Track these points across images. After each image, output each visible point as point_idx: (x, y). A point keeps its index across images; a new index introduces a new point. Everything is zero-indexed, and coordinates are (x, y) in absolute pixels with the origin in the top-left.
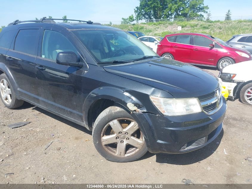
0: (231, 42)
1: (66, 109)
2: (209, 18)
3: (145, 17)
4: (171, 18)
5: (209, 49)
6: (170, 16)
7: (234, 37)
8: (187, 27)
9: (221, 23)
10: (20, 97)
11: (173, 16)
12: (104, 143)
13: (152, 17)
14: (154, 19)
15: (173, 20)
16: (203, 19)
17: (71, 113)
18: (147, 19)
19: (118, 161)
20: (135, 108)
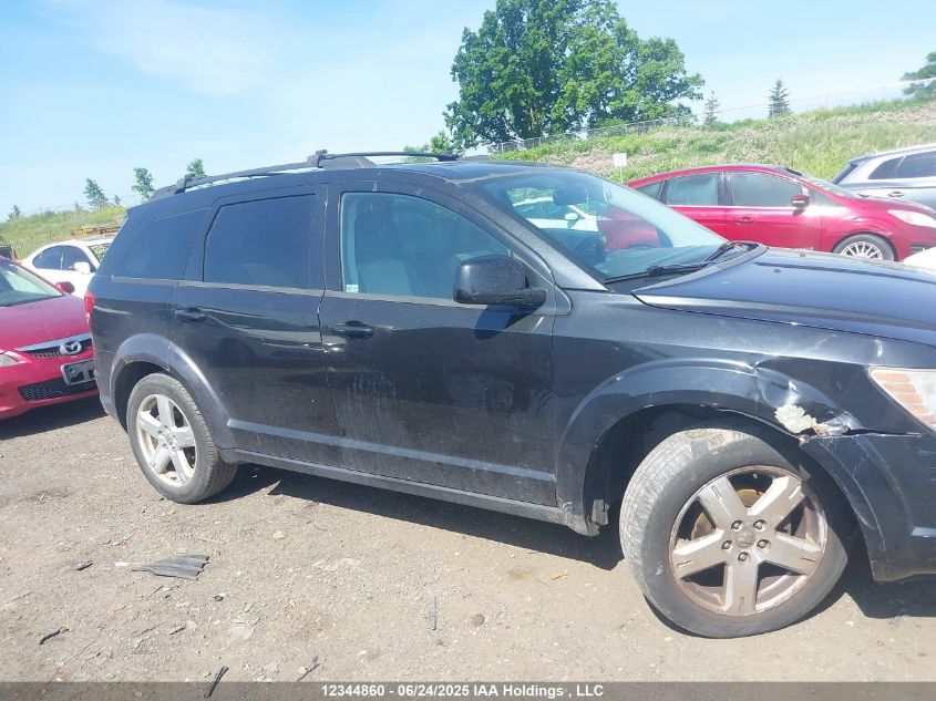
0: (845, 181)
1: (473, 466)
2: (715, 115)
3: (487, 136)
4: (578, 129)
5: (791, 213)
6: (574, 124)
7: (853, 166)
8: (644, 153)
9: (759, 126)
10: (237, 450)
11: (585, 121)
12: (681, 572)
13: (512, 134)
14: (519, 140)
15: (583, 135)
16: (691, 120)
17: (497, 476)
18: (494, 143)
19: (732, 634)
20: (809, 422)
